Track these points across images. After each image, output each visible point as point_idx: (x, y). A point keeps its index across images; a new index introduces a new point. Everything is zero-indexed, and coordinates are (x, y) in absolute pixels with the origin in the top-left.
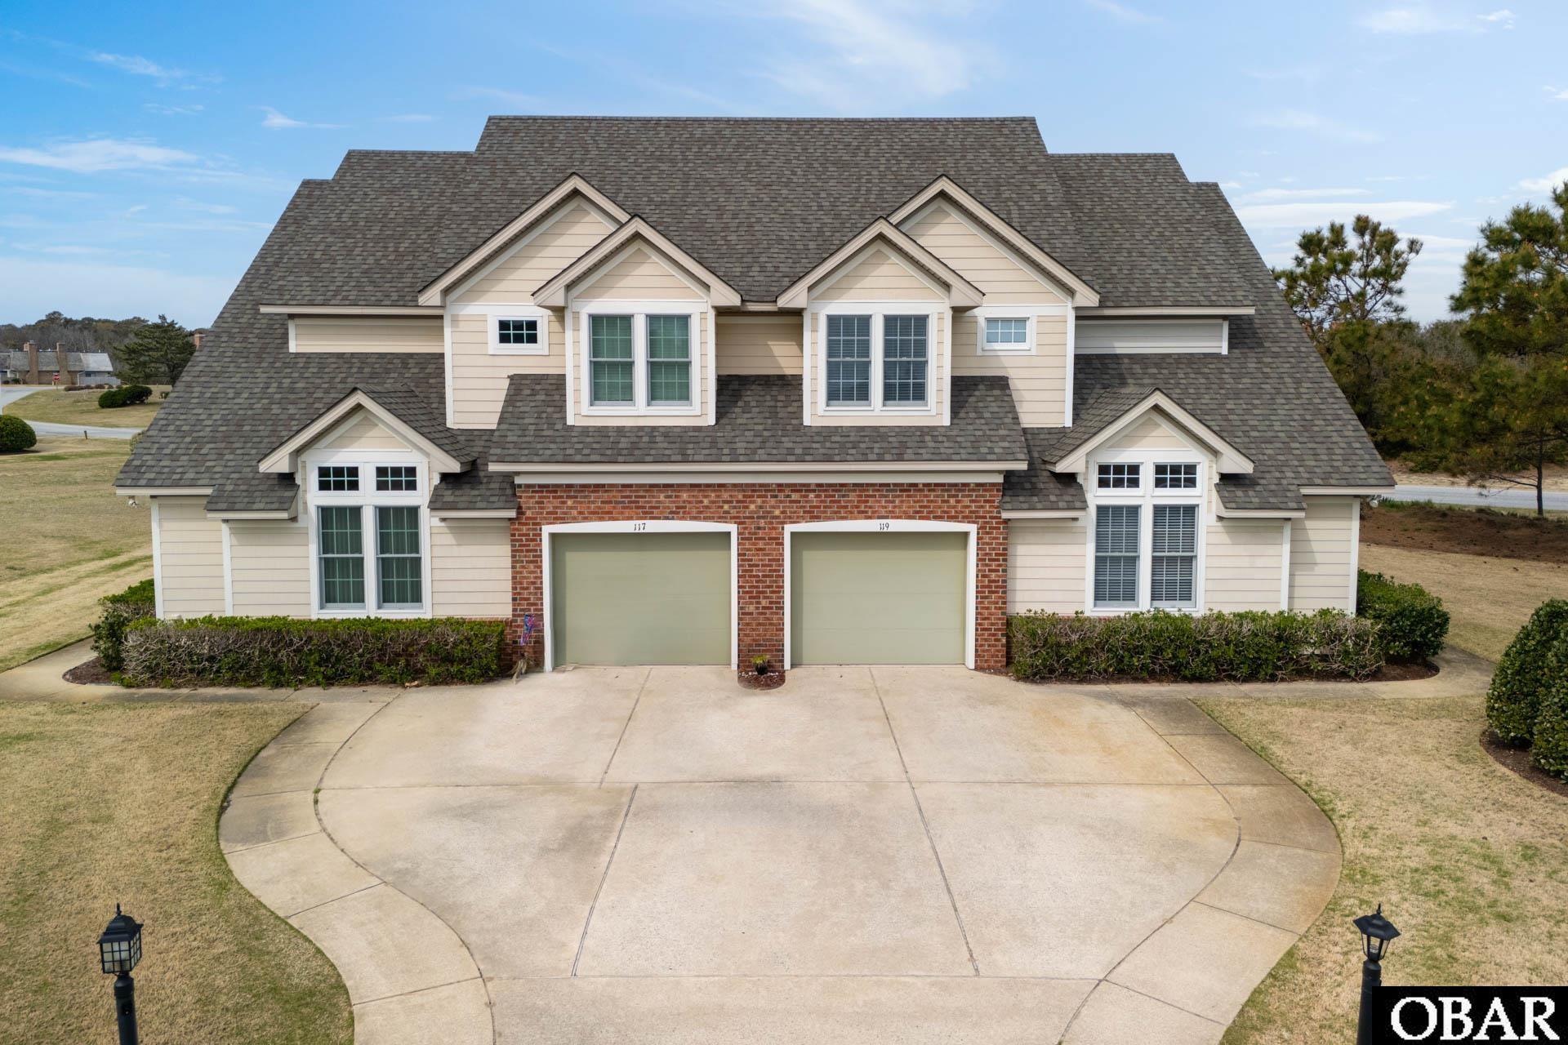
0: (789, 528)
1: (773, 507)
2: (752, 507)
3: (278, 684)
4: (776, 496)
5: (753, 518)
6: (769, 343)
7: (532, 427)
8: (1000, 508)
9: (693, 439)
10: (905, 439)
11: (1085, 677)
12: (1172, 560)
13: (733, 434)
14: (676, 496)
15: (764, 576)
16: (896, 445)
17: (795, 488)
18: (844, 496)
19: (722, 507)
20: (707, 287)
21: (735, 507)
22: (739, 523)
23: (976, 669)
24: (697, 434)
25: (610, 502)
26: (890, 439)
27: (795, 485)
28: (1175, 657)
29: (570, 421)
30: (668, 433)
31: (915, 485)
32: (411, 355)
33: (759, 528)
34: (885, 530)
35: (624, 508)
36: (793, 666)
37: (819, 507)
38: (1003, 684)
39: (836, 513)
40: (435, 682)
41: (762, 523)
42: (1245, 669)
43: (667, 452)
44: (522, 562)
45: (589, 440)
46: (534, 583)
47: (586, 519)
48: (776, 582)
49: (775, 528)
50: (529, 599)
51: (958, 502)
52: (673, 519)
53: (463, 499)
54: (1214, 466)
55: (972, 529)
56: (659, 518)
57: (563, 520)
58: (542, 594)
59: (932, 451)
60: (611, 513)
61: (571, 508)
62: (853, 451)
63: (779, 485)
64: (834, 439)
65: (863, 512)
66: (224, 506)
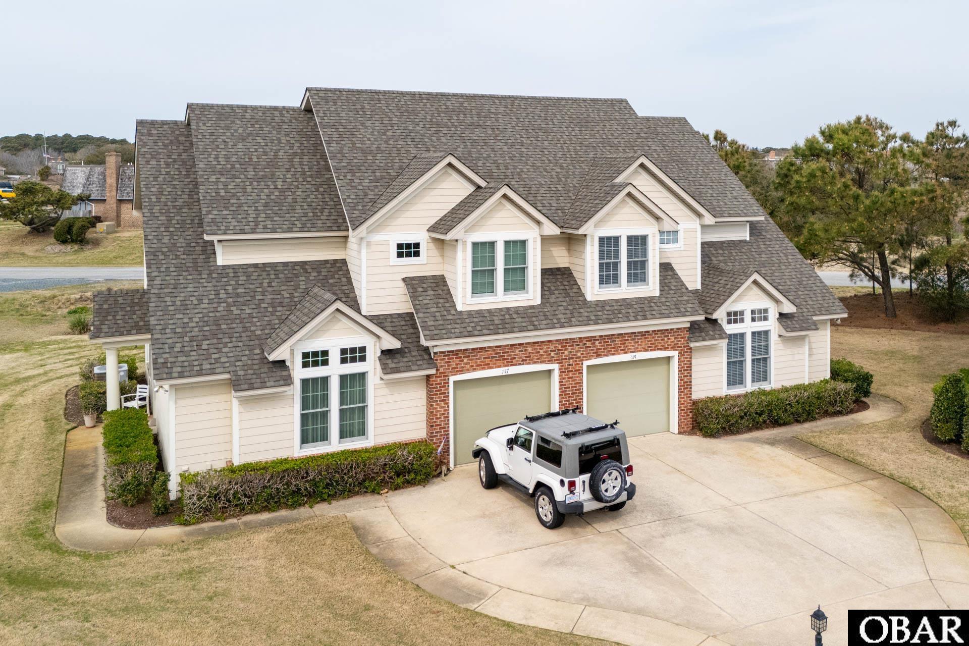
0: (586, 363)
1: (577, 352)
2: (566, 353)
4: (578, 345)
5: (566, 359)
7: (438, 314)
8: (689, 340)
9: (534, 315)
10: (642, 306)
11: (739, 431)
12: (759, 360)
13: (552, 309)
14: (526, 350)
15: (572, 394)
16: (639, 310)
17: (589, 339)
18: (613, 341)
19: (550, 354)
20: (538, 223)
21: (557, 354)
22: (559, 363)
23: (680, 433)
24: (533, 311)
25: (488, 358)
26: (635, 306)
27: (588, 337)
29: (459, 308)
30: (517, 310)
31: (648, 332)
33: (570, 365)
34: (634, 359)
35: (496, 360)
37: (601, 349)
38: (702, 441)
39: (609, 351)
41: (571, 362)
43: (524, 324)
44: (437, 401)
45: (475, 320)
46: (444, 414)
47: (474, 370)
48: (578, 396)
49: (578, 364)
50: (440, 425)
51: (669, 339)
52: (523, 364)
53: (401, 364)
54: (776, 309)
55: (675, 354)
56: (515, 365)
57: (461, 372)
58: (448, 420)
59: (658, 312)
60: (489, 364)
61: (466, 364)
62: (620, 316)
63: (580, 338)
64: (607, 308)
65: (623, 350)
66: (246, 386)
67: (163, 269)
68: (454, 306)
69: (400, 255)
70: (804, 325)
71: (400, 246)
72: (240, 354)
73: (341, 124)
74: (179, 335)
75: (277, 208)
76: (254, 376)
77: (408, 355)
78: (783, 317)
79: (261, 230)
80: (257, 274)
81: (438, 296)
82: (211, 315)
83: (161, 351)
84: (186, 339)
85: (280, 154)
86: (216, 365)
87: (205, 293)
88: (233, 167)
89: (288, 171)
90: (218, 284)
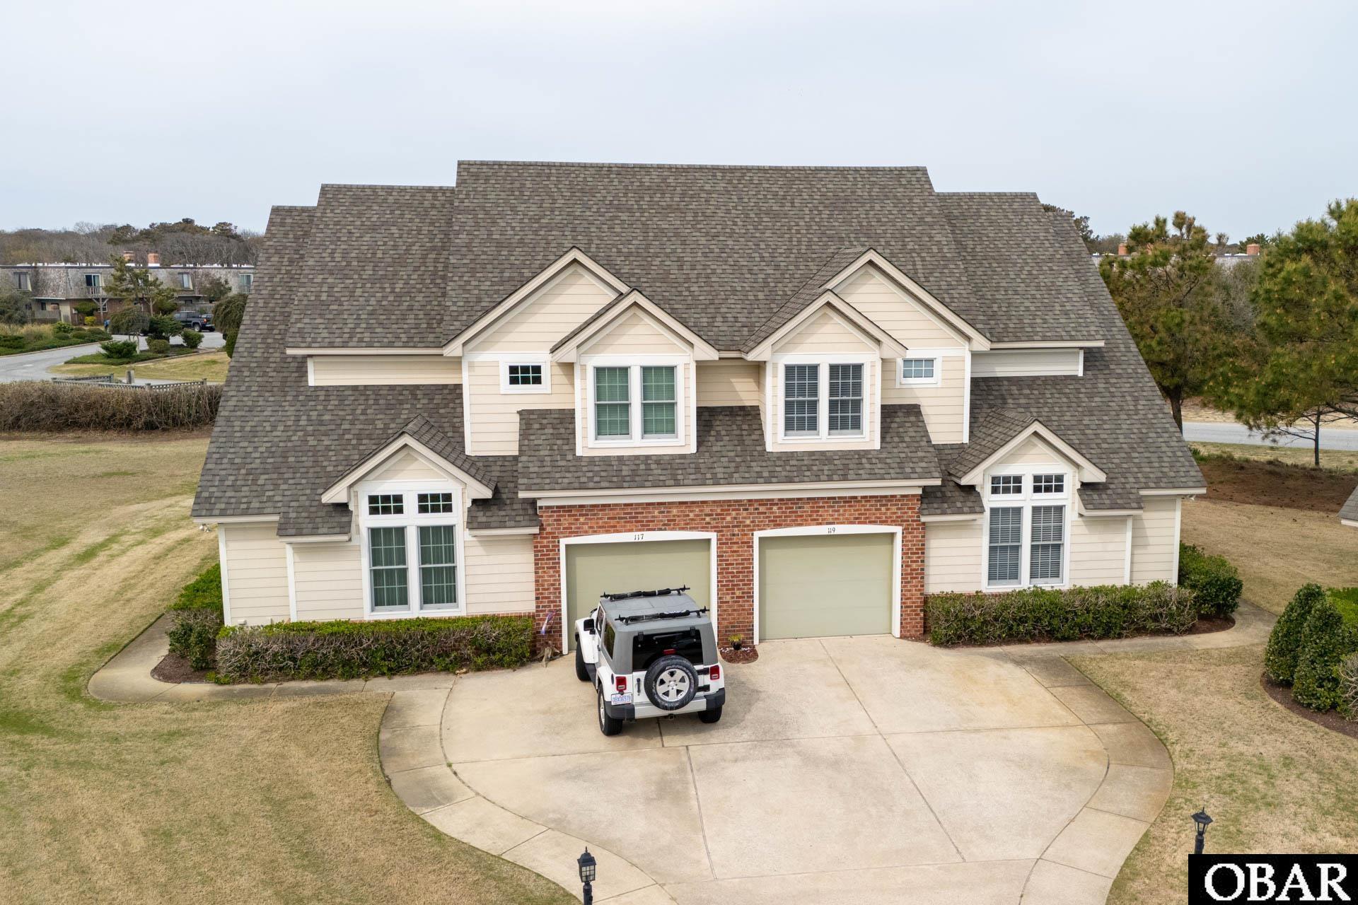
0: (758, 534)
1: (745, 518)
2: (728, 518)
3: (350, 676)
4: (747, 510)
5: (729, 527)
6: (733, 380)
7: (548, 459)
8: (920, 513)
9: (682, 466)
10: (847, 462)
11: (984, 642)
12: (1045, 547)
13: (711, 460)
14: (668, 512)
15: (737, 572)
16: (841, 467)
17: (762, 502)
18: (800, 508)
19: (704, 519)
20: (691, 345)
21: (714, 519)
22: (718, 532)
23: (901, 637)
24: (682, 461)
25: (615, 518)
26: (836, 462)
27: (762, 500)
28: (1050, 624)
29: (579, 453)
30: (659, 460)
31: (856, 497)
32: (417, 387)
33: (734, 535)
34: (832, 533)
35: (626, 522)
36: (761, 640)
37: (781, 517)
38: (924, 650)
39: (794, 521)
40: (479, 669)
41: (736, 531)
42: (1100, 631)
43: (662, 478)
44: (543, 568)
45: (597, 468)
46: (553, 585)
47: (595, 532)
48: (747, 576)
49: (746, 535)
50: (549, 598)
51: (888, 509)
52: (665, 530)
53: (493, 519)
54: (1077, 475)
55: (898, 530)
56: (654, 530)
57: (577, 533)
58: (560, 593)
59: (868, 471)
60: (615, 526)
61: (583, 524)
62: (808, 473)
63: (750, 501)
64: (792, 463)
65: (815, 520)
66: (293, 531)
67: (243, 388)
68: (574, 450)
69: (514, 381)
70: (1119, 501)
71: (513, 370)
72: (300, 493)
73: (483, 208)
74: (236, 467)
75: (384, 317)
76: (307, 520)
77: (508, 508)
78: (1086, 487)
79: (355, 344)
80: (353, 398)
81: (557, 436)
82: (281, 444)
83: (209, 484)
84: (243, 471)
85: (414, 248)
86: (267, 505)
87: (284, 419)
88: (349, 264)
89: (416, 269)
90: (302, 408)
